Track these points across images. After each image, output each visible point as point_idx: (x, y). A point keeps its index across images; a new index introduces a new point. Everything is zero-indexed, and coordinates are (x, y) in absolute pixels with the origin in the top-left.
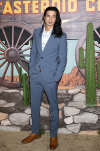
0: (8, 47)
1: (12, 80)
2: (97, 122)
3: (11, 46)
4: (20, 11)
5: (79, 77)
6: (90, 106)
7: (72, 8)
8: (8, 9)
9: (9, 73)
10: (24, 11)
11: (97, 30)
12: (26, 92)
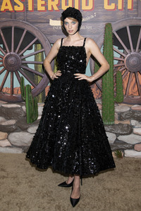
0: (6, 52)
1: (12, 92)
2: (115, 142)
3: (10, 51)
4: (21, 8)
7: (87, 4)
8: (6, 5)
9: (8, 84)
10: (27, 8)
11: (117, 32)
12: (29, 107)
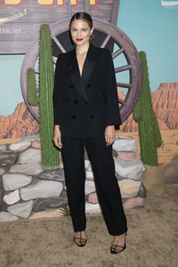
5: (28, 121)
6: (50, 168)
